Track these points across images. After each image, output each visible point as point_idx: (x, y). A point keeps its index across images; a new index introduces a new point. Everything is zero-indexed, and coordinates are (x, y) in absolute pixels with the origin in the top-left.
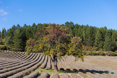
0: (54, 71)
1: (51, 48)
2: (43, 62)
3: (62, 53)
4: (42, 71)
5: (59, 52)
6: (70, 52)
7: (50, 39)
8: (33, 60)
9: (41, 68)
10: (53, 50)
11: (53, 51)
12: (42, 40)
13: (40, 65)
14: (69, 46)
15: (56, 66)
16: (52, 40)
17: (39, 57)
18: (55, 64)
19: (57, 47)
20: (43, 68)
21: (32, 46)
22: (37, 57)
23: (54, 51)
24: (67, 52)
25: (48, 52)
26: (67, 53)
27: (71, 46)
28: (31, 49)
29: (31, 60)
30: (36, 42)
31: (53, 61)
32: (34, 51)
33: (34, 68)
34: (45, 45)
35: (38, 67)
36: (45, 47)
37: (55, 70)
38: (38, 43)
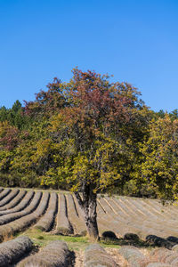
0: (84, 238)
1: (76, 156)
2: (44, 213)
3: (119, 172)
4: (41, 238)
5: (106, 170)
6: (145, 173)
7: (75, 122)
8: (13, 207)
9: (39, 227)
10: (86, 160)
11: (84, 166)
12: (44, 126)
13: (34, 221)
14: (144, 150)
15: (93, 222)
16: (81, 125)
17: (30, 200)
18: (91, 215)
19: (101, 153)
20: (44, 230)
21: (11, 150)
22: (24, 201)
23: (90, 167)
24: (133, 171)
25: (66, 168)
26: (136, 175)
27: (149, 151)
28: (4, 159)
29: (6, 206)
30: (24, 134)
31: (81, 203)
32: (17, 164)
33: (15, 228)
34: (57, 146)
35: (29, 225)
36: (57, 151)
37: (88, 236)
38: (29, 138)
